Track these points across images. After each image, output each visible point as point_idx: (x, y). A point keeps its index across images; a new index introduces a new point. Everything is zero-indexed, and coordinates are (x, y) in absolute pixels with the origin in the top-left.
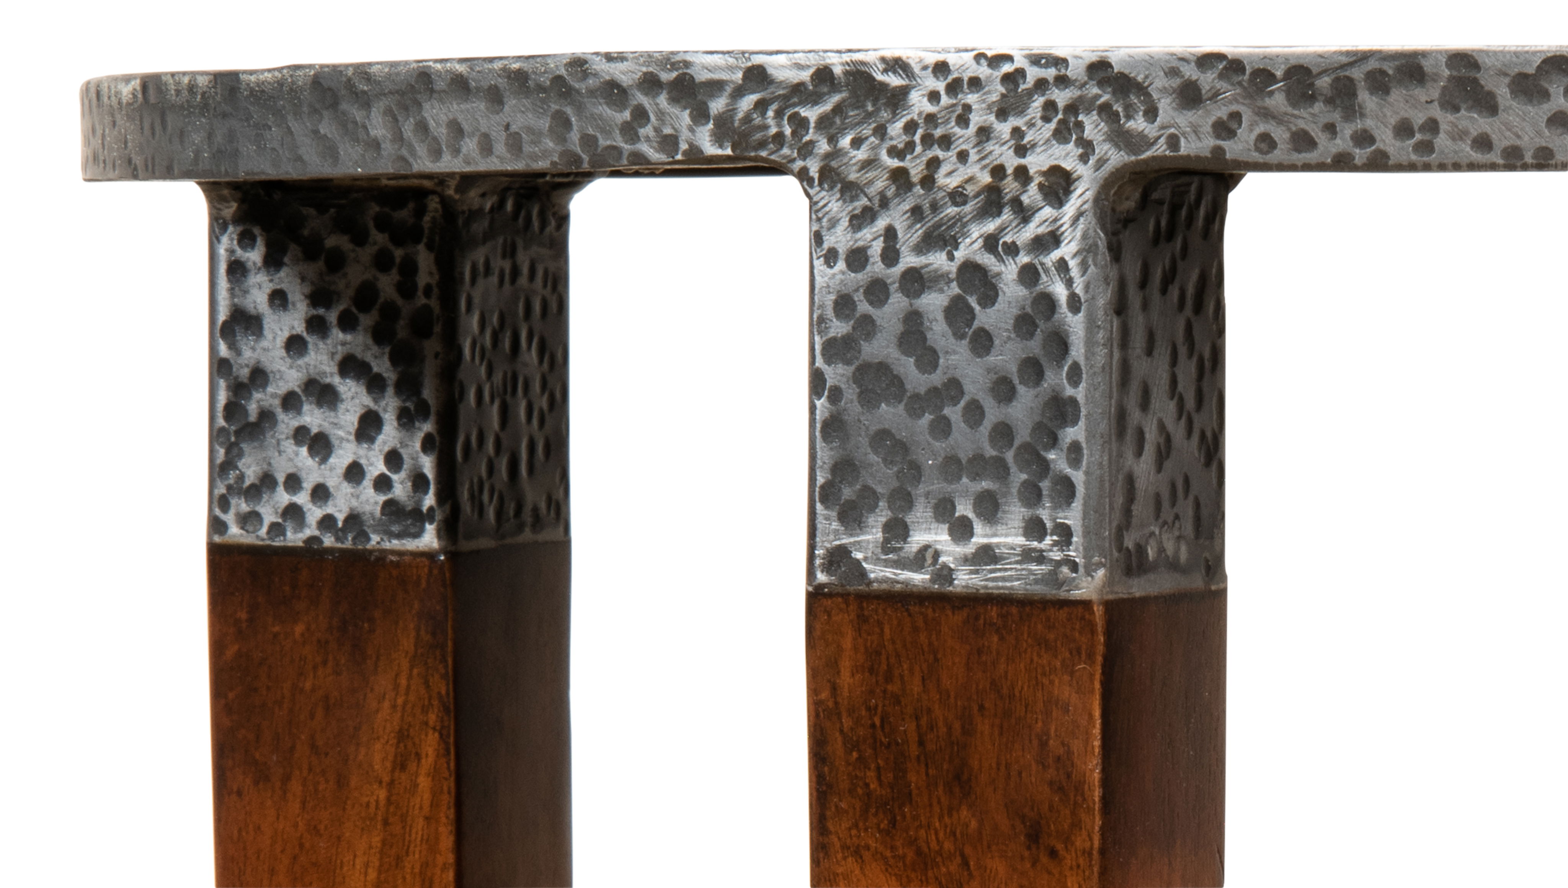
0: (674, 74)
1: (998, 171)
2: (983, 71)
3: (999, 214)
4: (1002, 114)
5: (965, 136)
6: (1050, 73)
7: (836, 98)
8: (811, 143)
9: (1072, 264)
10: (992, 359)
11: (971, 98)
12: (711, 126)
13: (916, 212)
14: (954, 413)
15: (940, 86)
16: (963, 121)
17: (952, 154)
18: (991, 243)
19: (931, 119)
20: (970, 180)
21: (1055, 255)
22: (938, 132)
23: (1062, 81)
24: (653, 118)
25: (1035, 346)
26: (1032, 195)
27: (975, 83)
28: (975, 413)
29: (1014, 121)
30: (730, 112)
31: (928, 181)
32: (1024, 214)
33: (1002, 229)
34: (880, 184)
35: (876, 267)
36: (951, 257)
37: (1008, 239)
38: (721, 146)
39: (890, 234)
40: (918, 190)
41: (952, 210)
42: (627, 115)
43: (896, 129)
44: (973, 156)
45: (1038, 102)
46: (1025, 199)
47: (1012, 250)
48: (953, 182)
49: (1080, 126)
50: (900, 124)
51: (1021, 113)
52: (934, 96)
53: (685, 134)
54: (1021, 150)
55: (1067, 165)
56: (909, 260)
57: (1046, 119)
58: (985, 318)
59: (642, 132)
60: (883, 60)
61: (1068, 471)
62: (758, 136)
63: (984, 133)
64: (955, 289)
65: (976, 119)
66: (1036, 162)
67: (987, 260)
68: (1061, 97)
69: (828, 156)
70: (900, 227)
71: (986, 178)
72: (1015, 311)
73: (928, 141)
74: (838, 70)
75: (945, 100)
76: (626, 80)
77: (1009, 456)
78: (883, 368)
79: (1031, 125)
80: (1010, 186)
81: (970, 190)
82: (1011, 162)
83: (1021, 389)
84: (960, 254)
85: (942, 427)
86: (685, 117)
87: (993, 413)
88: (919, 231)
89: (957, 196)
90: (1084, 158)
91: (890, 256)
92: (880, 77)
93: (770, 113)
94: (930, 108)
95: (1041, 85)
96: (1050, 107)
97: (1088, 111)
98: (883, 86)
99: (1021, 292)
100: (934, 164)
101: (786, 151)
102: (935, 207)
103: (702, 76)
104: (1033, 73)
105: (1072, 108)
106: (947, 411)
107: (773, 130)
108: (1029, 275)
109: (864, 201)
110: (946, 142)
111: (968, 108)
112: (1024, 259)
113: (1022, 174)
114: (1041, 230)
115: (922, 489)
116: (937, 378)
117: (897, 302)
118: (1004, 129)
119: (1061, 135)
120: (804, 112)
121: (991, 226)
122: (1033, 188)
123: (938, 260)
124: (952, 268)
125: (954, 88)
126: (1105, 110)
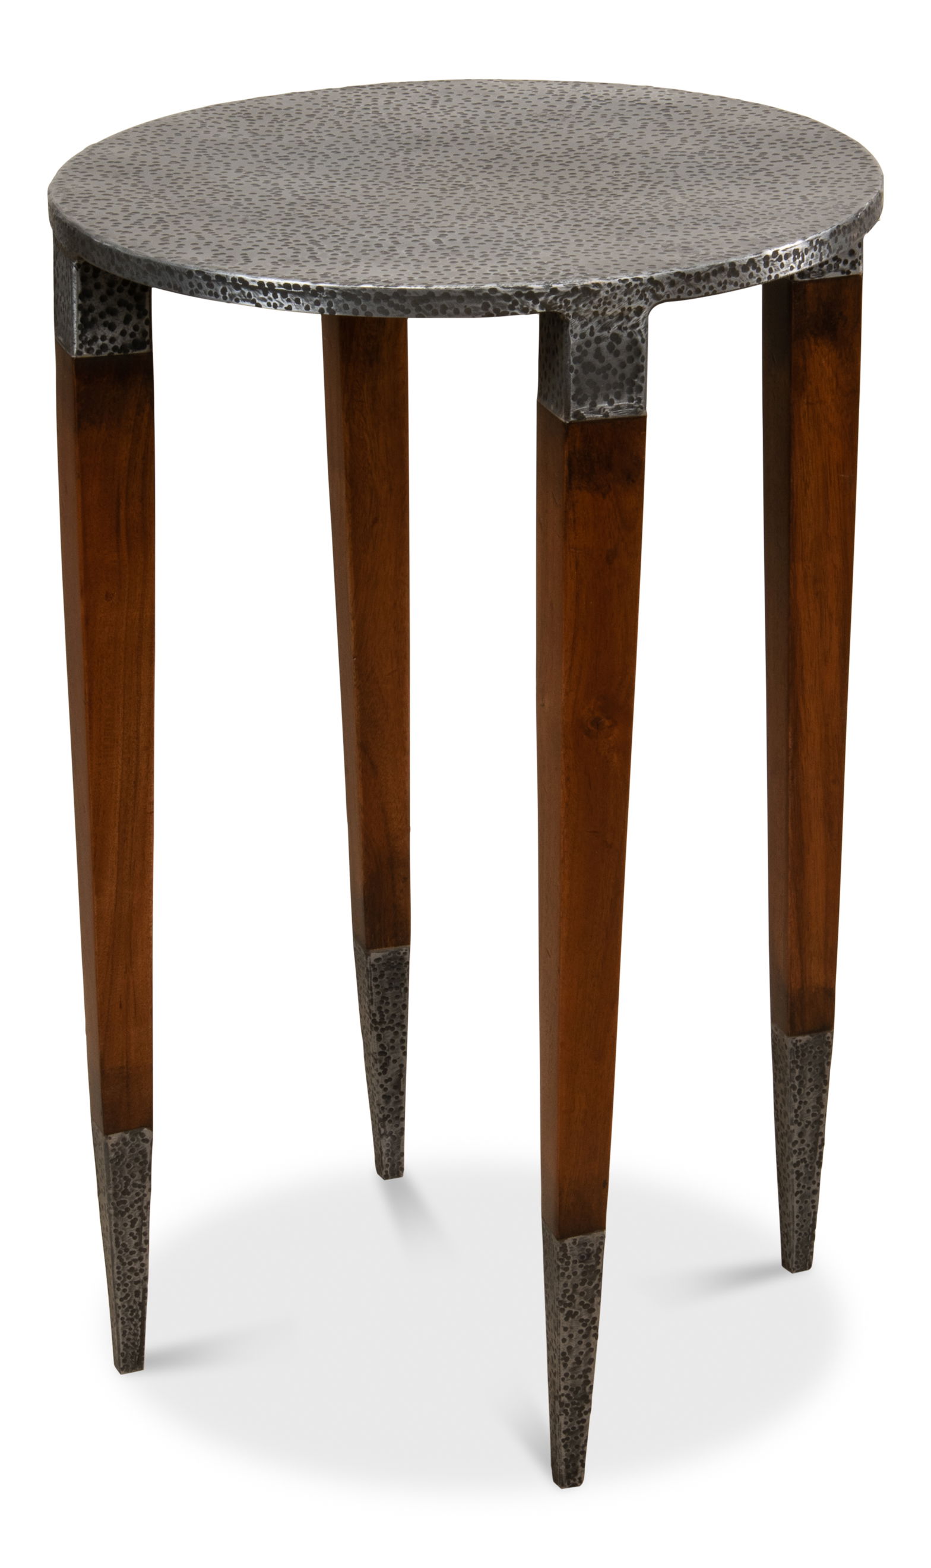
0: (527, 292)
1: (623, 309)
2: (621, 284)
3: (622, 320)
4: (625, 295)
5: (615, 301)
6: (638, 282)
7: (578, 295)
8: (571, 307)
9: (642, 330)
10: (620, 357)
11: (617, 291)
12: (539, 304)
13: (599, 322)
14: (609, 373)
15: (609, 289)
16: (615, 297)
17: (611, 306)
18: (620, 328)
19: (606, 298)
20: (616, 312)
21: (638, 329)
22: (608, 301)
23: (641, 284)
24: (520, 303)
25: (632, 353)
26: (631, 314)
27: (619, 287)
28: (615, 372)
29: (628, 296)
30: (546, 300)
31: (603, 314)
32: (629, 319)
33: (623, 324)
34: (590, 316)
35: (588, 337)
36: (609, 332)
37: (624, 326)
38: (542, 309)
39: (592, 328)
40: (601, 316)
41: (609, 320)
42: (511, 303)
43: (596, 301)
44: (617, 306)
45: (635, 290)
46: (630, 315)
47: (626, 329)
48: (610, 313)
49: (645, 295)
50: (597, 300)
51: (630, 293)
52: (607, 292)
53: (531, 307)
54: (630, 303)
55: (642, 306)
56: (597, 334)
57: (637, 294)
58: (618, 347)
59: (516, 307)
60: (593, 284)
61: (640, 384)
62: (554, 306)
63: (620, 300)
64: (610, 340)
65: (618, 297)
66: (634, 306)
67: (619, 332)
68: (641, 288)
69: (575, 310)
70: (594, 326)
71: (620, 311)
72: (626, 344)
73: (604, 304)
74: (579, 287)
75: (610, 293)
76: (510, 294)
77: (624, 382)
78: (589, 363)
79: (633, 296)
80: (626, 312)
81: (615, 315)
82: (627, 306)
83: (628, 364)
84: (611, 331)
85: (606, 377)
86: (531, 302)
87: (620, 371)
88: (600, 326)
89: (611, 317)
90: (646, 303)
91: (592, 334)
92: (592, 288)
93: (558, 300)
94: (605, 295)
95: (636, 286)
96: (638, 291)
97: (647, 291)
98: (593, 290)
99: (628, 339)
100: (606, 309)
101: (562, 309)
102: (605, 320)
103: (536, 292)
104: (634, 283)
105: (644, 291)
106: (607, 372)
107: (559, 304)
108: (630, 335)
109: (585, 320)
110: (609, 303)
111: (616, 294)
112: (629, 331)
113: (630, 309)
114: (634, 322)
115: (600, 393)
116: (605, 364)
117: (594, 346)
118: (626, 298)
119: (641, 298)
120: (568, 299)
121: (620, 323)
122: (632, 312)
123: (605, 333)
124: (609, 335)
125: (613, 289)
126: (652, 291)
